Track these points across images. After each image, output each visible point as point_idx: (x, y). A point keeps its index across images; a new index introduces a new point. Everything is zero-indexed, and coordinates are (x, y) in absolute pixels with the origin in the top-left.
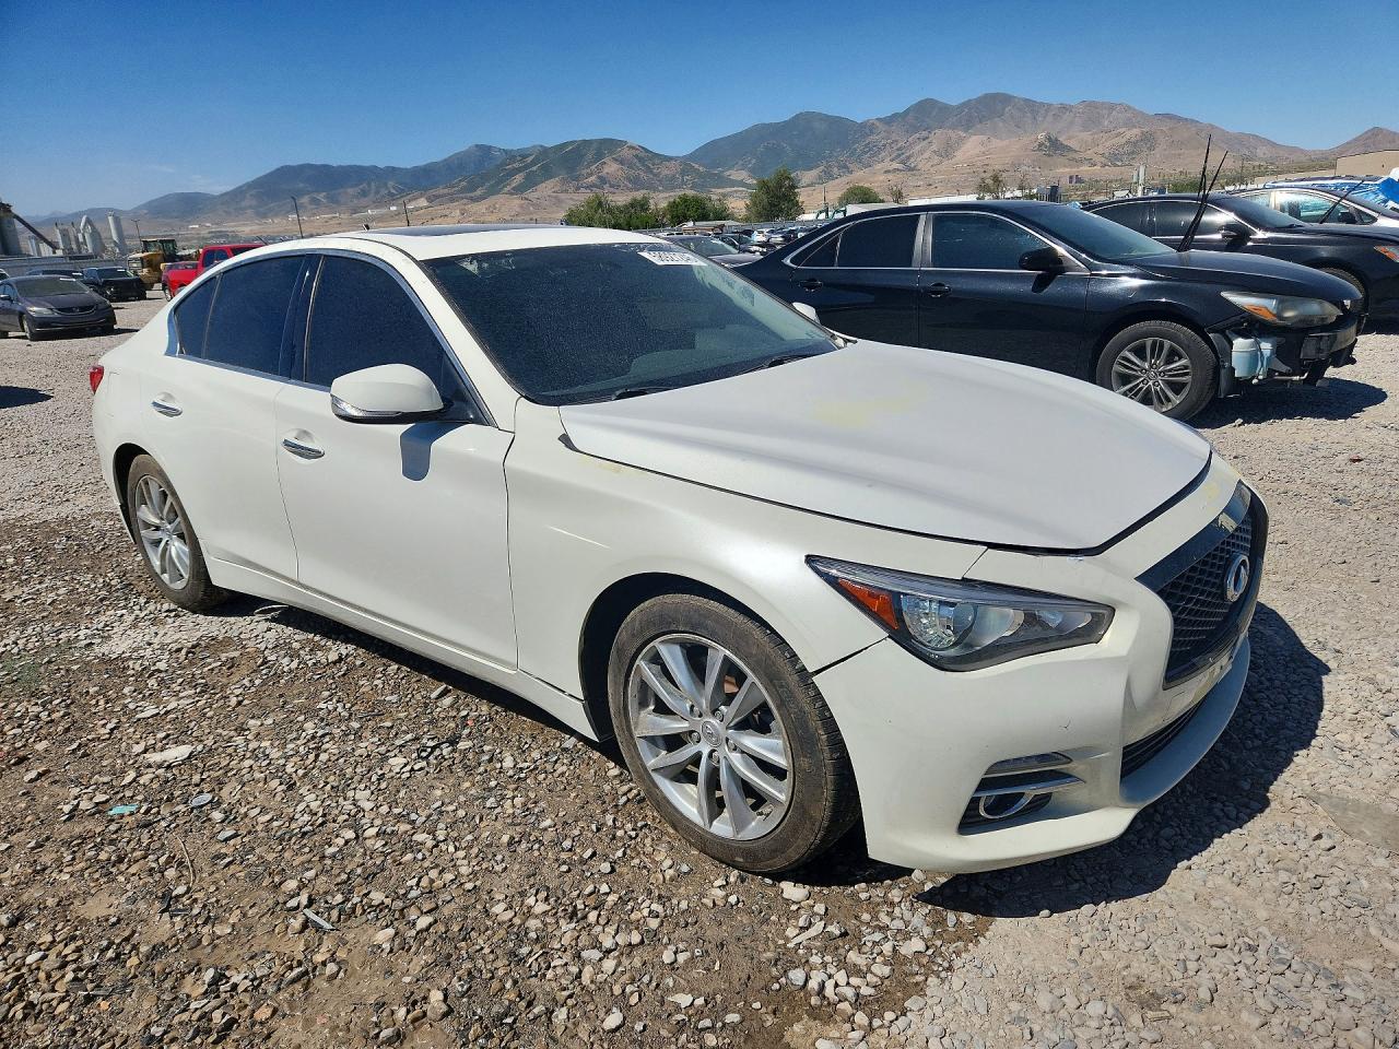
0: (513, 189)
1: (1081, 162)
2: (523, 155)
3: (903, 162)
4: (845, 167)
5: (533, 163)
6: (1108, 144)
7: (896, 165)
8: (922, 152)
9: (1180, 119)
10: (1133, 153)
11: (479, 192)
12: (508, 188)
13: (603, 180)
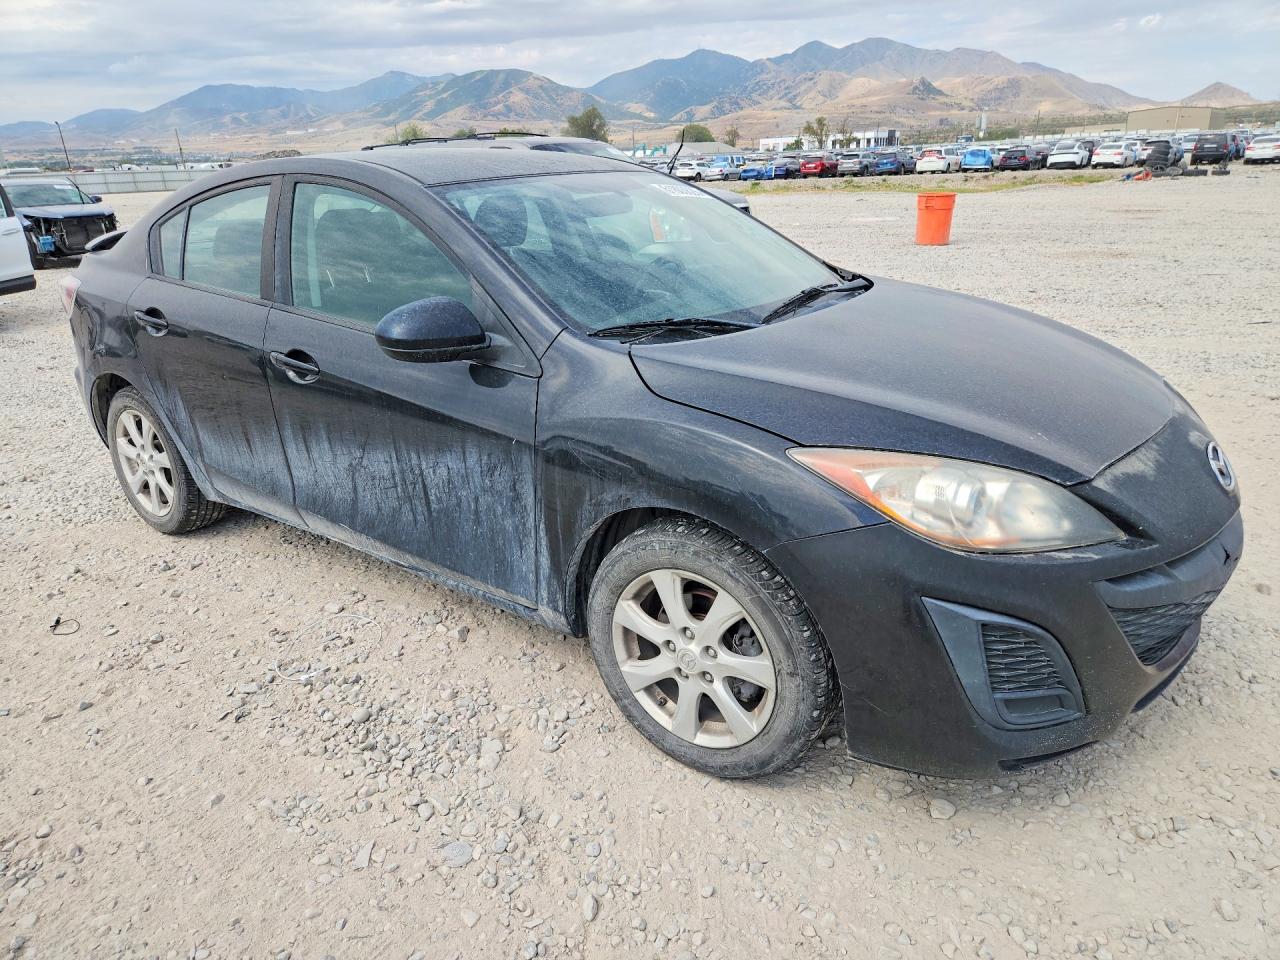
0: (425, 114)
1: (950, 106)
2: (435, 82)
3: (790, 101)
4: (737, 104)
5: (444, 90)
6: (977, 90)
7: (783, 103)
8: (807, 91)
9: (1044, 69)
10: (1000, 98)
11: (391, 117)
12: (420, 113)
13: (509, 109)
